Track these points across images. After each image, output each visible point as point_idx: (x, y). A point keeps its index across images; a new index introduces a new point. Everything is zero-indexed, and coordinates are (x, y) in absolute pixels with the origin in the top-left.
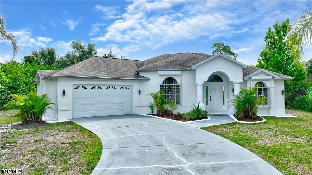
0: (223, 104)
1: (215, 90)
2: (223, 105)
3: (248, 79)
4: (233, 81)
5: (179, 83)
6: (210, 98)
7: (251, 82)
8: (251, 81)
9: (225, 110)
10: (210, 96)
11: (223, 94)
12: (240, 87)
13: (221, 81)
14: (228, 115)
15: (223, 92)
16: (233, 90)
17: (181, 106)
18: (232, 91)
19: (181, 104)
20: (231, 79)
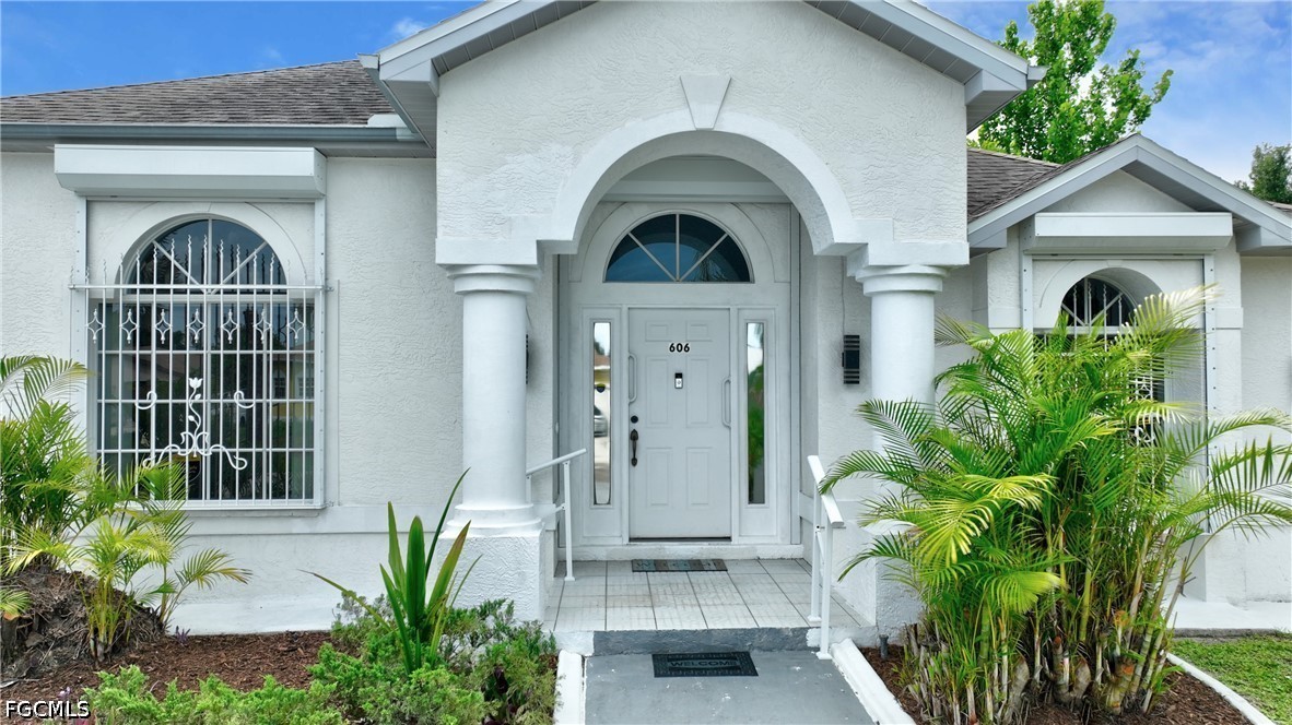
0: (755, 493)
1: (679, 361)
2: (751, 499)
3: (1000, 240)
4: (861, 248)
5: (299, 282)
6: (634, 436)
7: (1027, 277)
8: (1027, 264)
9: (777, 552)
10: (634, 419)
11: (750, 397)
12: (937, 319)
13: (733, 266)
14: (812, 639)
15: (756, 381)
16: (853, 360)
17: (324, 525)
18: (840, 371)
19: (317, 502)
20: (841, 225)
